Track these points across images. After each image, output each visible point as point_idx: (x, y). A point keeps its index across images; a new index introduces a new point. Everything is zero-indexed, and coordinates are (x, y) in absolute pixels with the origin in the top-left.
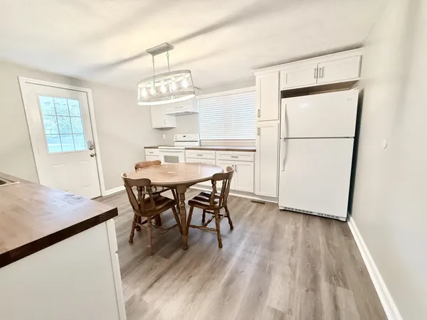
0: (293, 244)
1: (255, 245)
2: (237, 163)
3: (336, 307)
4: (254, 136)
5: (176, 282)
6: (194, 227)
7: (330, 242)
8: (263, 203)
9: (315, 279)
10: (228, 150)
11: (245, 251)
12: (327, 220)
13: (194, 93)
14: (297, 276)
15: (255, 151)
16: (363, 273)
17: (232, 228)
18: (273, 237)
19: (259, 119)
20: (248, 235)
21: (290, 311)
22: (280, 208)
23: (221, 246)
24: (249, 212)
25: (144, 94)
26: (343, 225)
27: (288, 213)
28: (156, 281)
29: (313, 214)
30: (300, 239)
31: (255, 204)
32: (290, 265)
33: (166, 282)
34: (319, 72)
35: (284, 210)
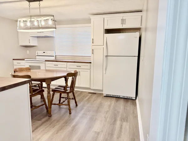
0: (108, 110)
1: (89, 111)
2: (80, 70)
3: (121, 128)
4: (90, 54)
5: (47, 129)
6: (55, 104)
7: (126, 108)
8: (95, 93)
9: (115, 121)
10: (74, 62)
11: (84, 114)
12: (126, 99)
13: (56, 28)
14: (107, 120)
15: (91, 63)
16: (136, 117)
17: (77, 105)
18: (98, 108)
19: (93, 44)
20: (85, 108)
21: (102, 131)
22: (104, 95)
23: (70, 113)
24: (87, 98)
25: (22, 25)
26: (133, 101)
27: (108, 97)
28: (35, 129)
29: (121, 97)
30: (112, 108)
31: (90, 94)
32: (105, 117)
33: (41, 129)
34: (123, 21)
35: (106, 96)
